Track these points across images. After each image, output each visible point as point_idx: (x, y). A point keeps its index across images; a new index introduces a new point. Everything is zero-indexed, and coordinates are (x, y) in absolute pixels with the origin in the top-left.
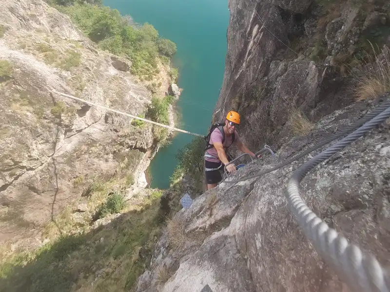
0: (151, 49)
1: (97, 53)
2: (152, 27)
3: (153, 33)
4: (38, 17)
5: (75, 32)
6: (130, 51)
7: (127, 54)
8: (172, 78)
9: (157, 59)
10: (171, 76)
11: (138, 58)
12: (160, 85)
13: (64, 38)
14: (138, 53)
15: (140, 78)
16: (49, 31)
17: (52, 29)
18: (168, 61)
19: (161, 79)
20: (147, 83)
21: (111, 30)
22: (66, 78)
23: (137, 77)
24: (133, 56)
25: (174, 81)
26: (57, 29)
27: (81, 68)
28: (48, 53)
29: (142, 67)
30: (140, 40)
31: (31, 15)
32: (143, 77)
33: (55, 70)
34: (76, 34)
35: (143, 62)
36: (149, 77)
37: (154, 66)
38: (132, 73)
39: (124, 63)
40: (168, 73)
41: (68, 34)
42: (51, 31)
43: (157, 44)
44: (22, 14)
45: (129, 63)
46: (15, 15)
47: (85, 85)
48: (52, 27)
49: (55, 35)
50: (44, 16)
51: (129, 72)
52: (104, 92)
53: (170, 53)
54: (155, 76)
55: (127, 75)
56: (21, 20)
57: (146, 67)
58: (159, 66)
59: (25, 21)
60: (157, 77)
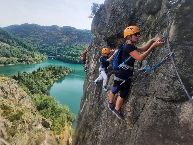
0: (64, 117)
1: (35, 115)
2: (67, 107)
3: (67, 110)
4: (15, 94)
5: (30, 104)
6: (53, 117)
7: (52, 118)
8: (70, 134)
9: (66, 123)
10: (70, 133)
11: (56, 121)
12: (63, 138)
13: (23, 106)
14: (57, 119)
15: (54, 133)
16: (17, 102)
17: (19, 101)
18: (71, 125)
19: (65, 134)
20: (57, 136)
21: (48, 106)
22: (8, 126)
23: (53, 132)
24: (54, 120)
25: (71, 136)
26: (22, 101)
27: (20, 121)
28: (6, 110)
29: (57, 126)
30: (59, 112)
31: (12, 93)
32: (56, 132)
33: (4, 120)
34: (30, 105)
35: (58, 124)
36: (59, 132)
37: (63, 126)
38: (51, 130)
39: (48, 123)
40: (69, 131)
41: (26, 104)
42: (18, 102)
43: (68, 115)
44: (6, 91)
45: (51, 123)
46: (2, 91)
47: (17, 132)
48: (20, 100)
49: (20, 104)
50: (18, 94)
51: (49, 129)
52: (29, 139)
53: (73, 120)
54: (62, 133)
55: (48, 130)
56: (4, 93)
57: (59, 127)
58: (66, 127)
59: (6, 94)
60: (63, 133)
